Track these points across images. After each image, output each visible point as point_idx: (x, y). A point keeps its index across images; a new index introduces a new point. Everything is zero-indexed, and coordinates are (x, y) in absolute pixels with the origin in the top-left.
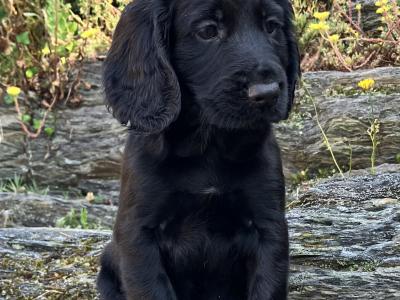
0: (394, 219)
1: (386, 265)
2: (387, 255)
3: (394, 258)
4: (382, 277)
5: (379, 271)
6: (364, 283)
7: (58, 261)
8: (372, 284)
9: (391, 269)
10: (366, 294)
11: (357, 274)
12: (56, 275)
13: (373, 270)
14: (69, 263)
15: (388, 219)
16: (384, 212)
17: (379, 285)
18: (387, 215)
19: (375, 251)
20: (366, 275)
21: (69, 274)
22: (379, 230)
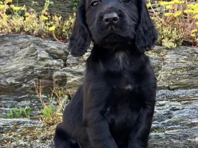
0: (171, 110)
1: (169, 129)
2: (169, 125)
3: (172, 126)
4: (168, 135)
5: (167, 132)
6: (160, 137)
7: (4, 135)
8: (164, 138)
9: (171, 131)
10: (161, 142)
11: (157, 134)
12: (5, 141)
13: (164, 132)
14: (10, 135)
15: (168, 110)
16: (165, 107)
17: (167, 138)
18: (167, 108)
19: (164, 123)
20: (161, 134)
21: (12, 140)
22: (165, 114)
